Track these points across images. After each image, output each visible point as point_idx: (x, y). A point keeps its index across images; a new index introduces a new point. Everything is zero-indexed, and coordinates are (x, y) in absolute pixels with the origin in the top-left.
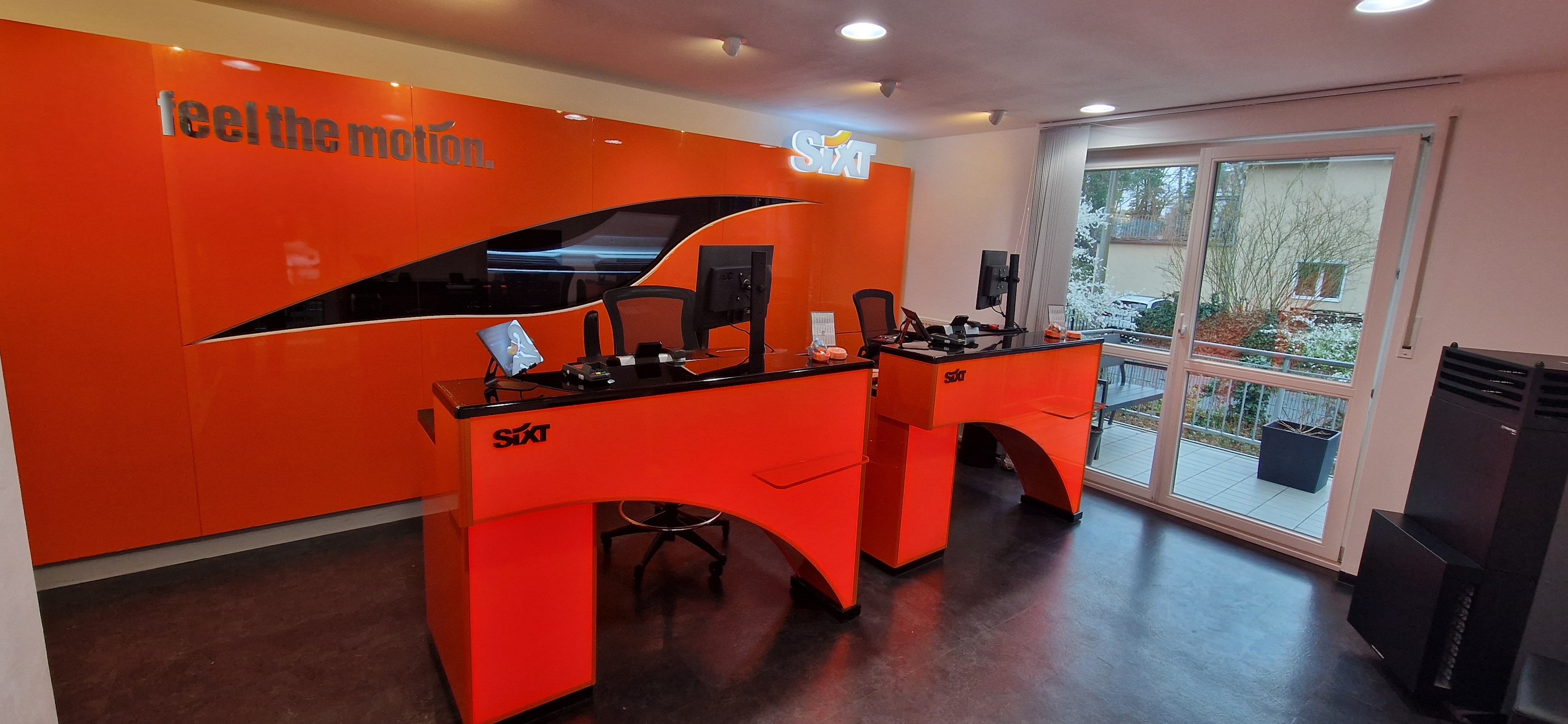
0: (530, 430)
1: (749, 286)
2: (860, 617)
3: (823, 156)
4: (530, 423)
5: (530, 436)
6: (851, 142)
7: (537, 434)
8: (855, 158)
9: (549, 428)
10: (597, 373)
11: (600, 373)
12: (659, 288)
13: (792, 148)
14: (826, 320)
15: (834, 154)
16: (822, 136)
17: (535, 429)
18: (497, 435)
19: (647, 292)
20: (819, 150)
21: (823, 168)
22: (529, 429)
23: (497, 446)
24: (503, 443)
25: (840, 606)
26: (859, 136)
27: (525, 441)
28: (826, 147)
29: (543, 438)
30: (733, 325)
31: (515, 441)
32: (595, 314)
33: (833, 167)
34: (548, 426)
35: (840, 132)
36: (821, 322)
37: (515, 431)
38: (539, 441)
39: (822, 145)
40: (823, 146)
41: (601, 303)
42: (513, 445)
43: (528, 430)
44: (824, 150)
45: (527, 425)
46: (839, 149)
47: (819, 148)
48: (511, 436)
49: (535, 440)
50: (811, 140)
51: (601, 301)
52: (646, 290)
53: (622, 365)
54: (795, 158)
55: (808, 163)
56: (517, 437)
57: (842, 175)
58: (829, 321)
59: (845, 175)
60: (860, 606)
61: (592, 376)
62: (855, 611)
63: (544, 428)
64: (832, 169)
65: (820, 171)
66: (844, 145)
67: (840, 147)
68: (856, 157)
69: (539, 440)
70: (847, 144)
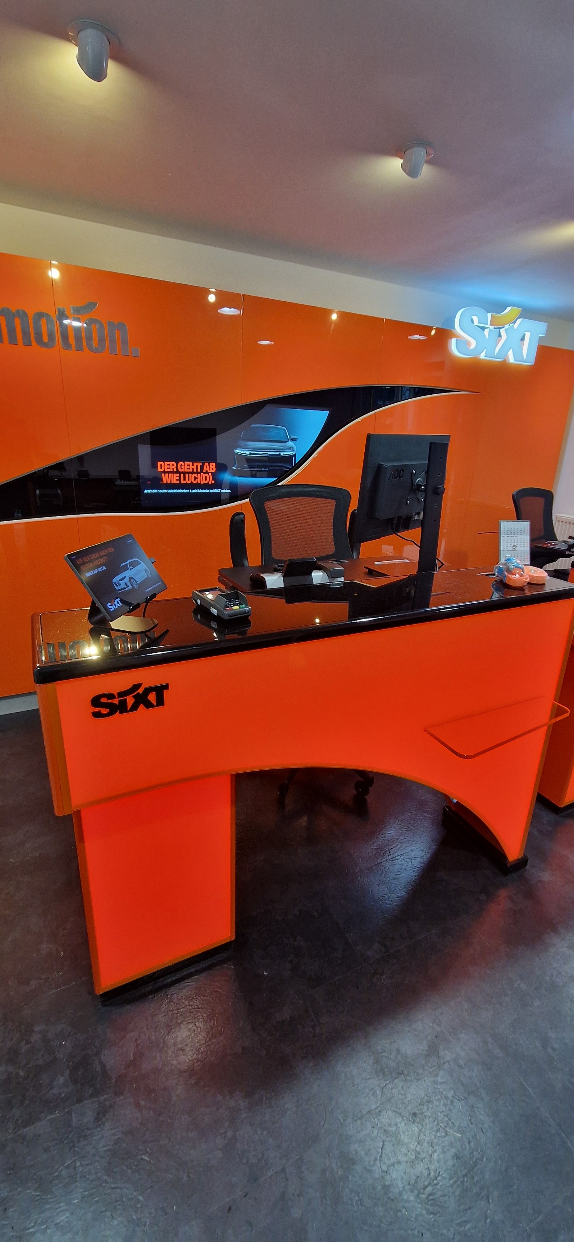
0: (141, 693)
1: (423, 487)
2: (526, 870)
3: (487, 337)
4: (142, 684)
5: (142, 700)
6: (519, 320)
7: (152, 697)
8: (521, 340)
9: (168, 689)
10: (234, 608)
11: (237, 607)
12: (310, 487)
13: (454, 328)
14: (519, 532)
15: (500, 336)
16: (488, 314)
17: (148, 690)
18: (96, 701)
19: (296, 491)
20: (484, 331)
21: (486, 351)
22: (141, 691)
23: (97, 715)
24: (105, 711)
25: (505, 858)
26: (528, 313)
27: (134, 708)
28: (492, 327)
29: (160, 701)
30: (398, 534)
31: (122, 708)
32: (242, 516)
33: (497, 349)
34: (166, 687)
35: (509, 309)
36: (513, 533)
37: (121, 694)
38: (153, 706)
39: (487, 324)
40: (488, 326)
41: (247, 502)
42: (120, 713)
43: (138, 693)
44: (489, 330)
45: (137, 687)
46: (505, 330)
47: (483, 329)
48: (115, 701)
49: (149, 705)
50: (475, 319)
51: (248, 500)
52: (296, 490)
53: (268, 588)
54: (457, 339)
55: (470, 347)
56: (123, 704)
57: (505, 360)
58: (522, 532)
59: (509, 360)
60: (527, 860)
61: (227, 612)
62: (522, 863)
63: (160, 690)
64: (495, 354)
65: (482, 356)
66: (511, 325)
67: (507, 327)
68: (523, 339)
69: (155, 704)
70: (514, 322)
